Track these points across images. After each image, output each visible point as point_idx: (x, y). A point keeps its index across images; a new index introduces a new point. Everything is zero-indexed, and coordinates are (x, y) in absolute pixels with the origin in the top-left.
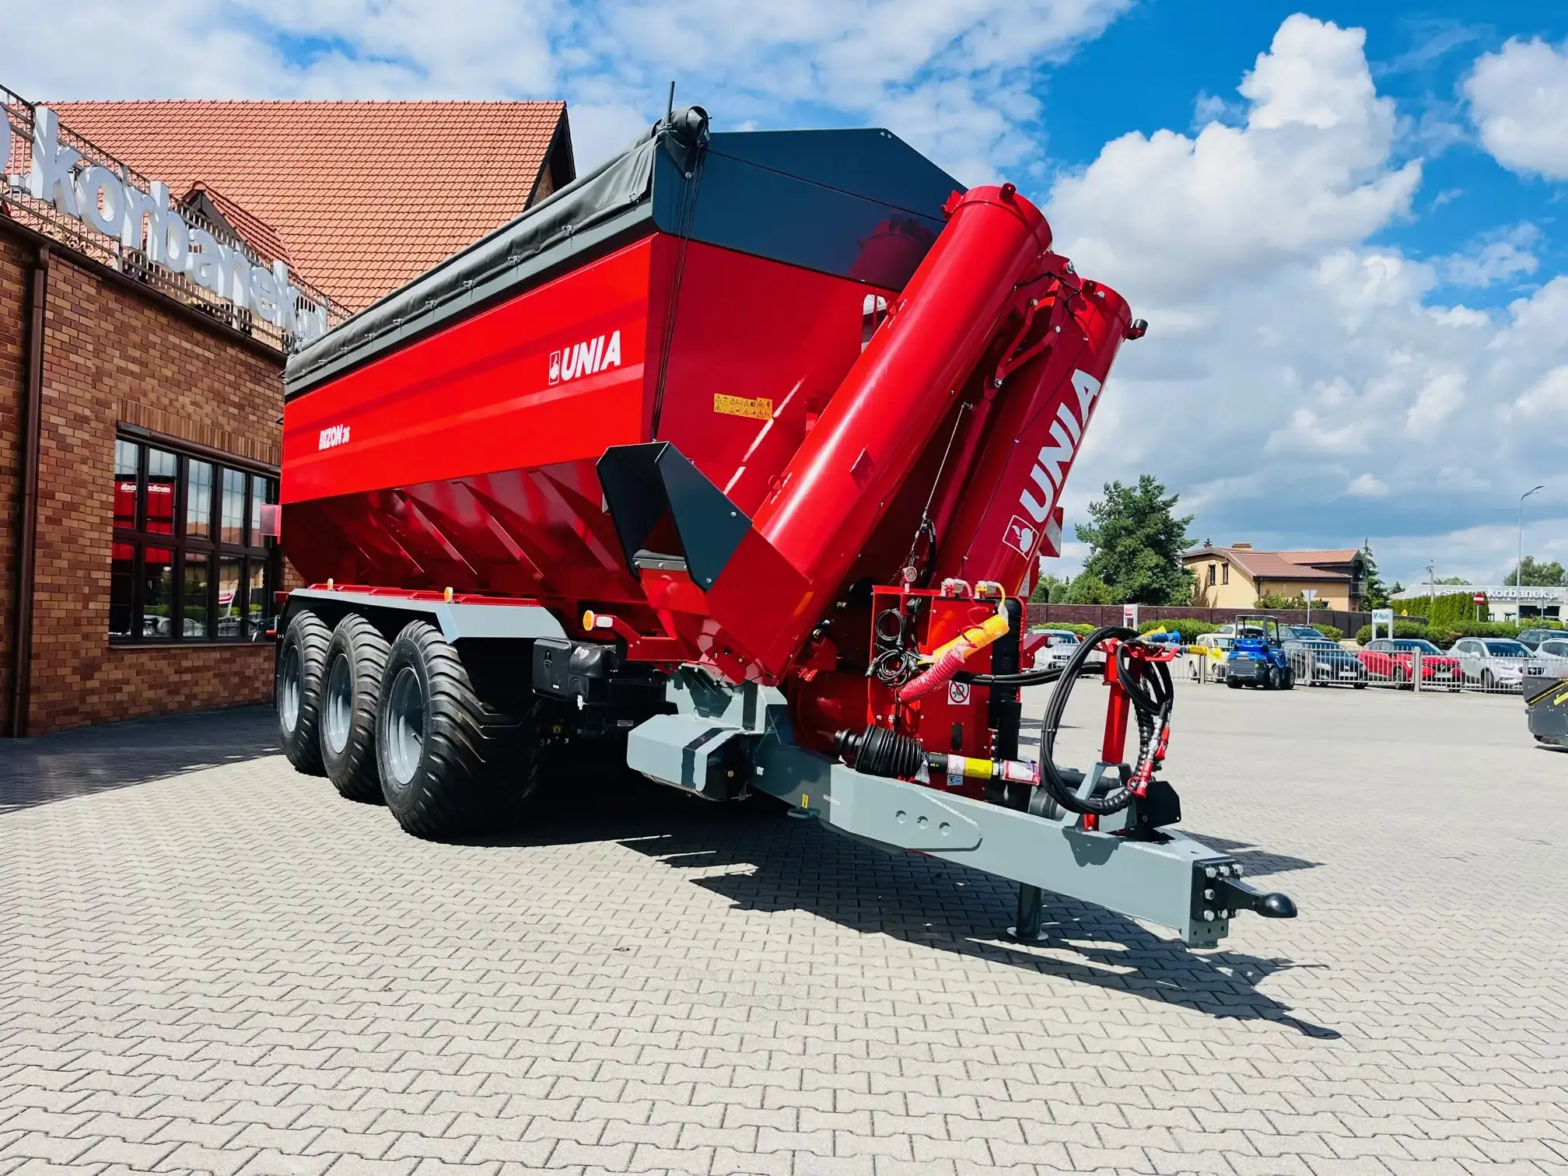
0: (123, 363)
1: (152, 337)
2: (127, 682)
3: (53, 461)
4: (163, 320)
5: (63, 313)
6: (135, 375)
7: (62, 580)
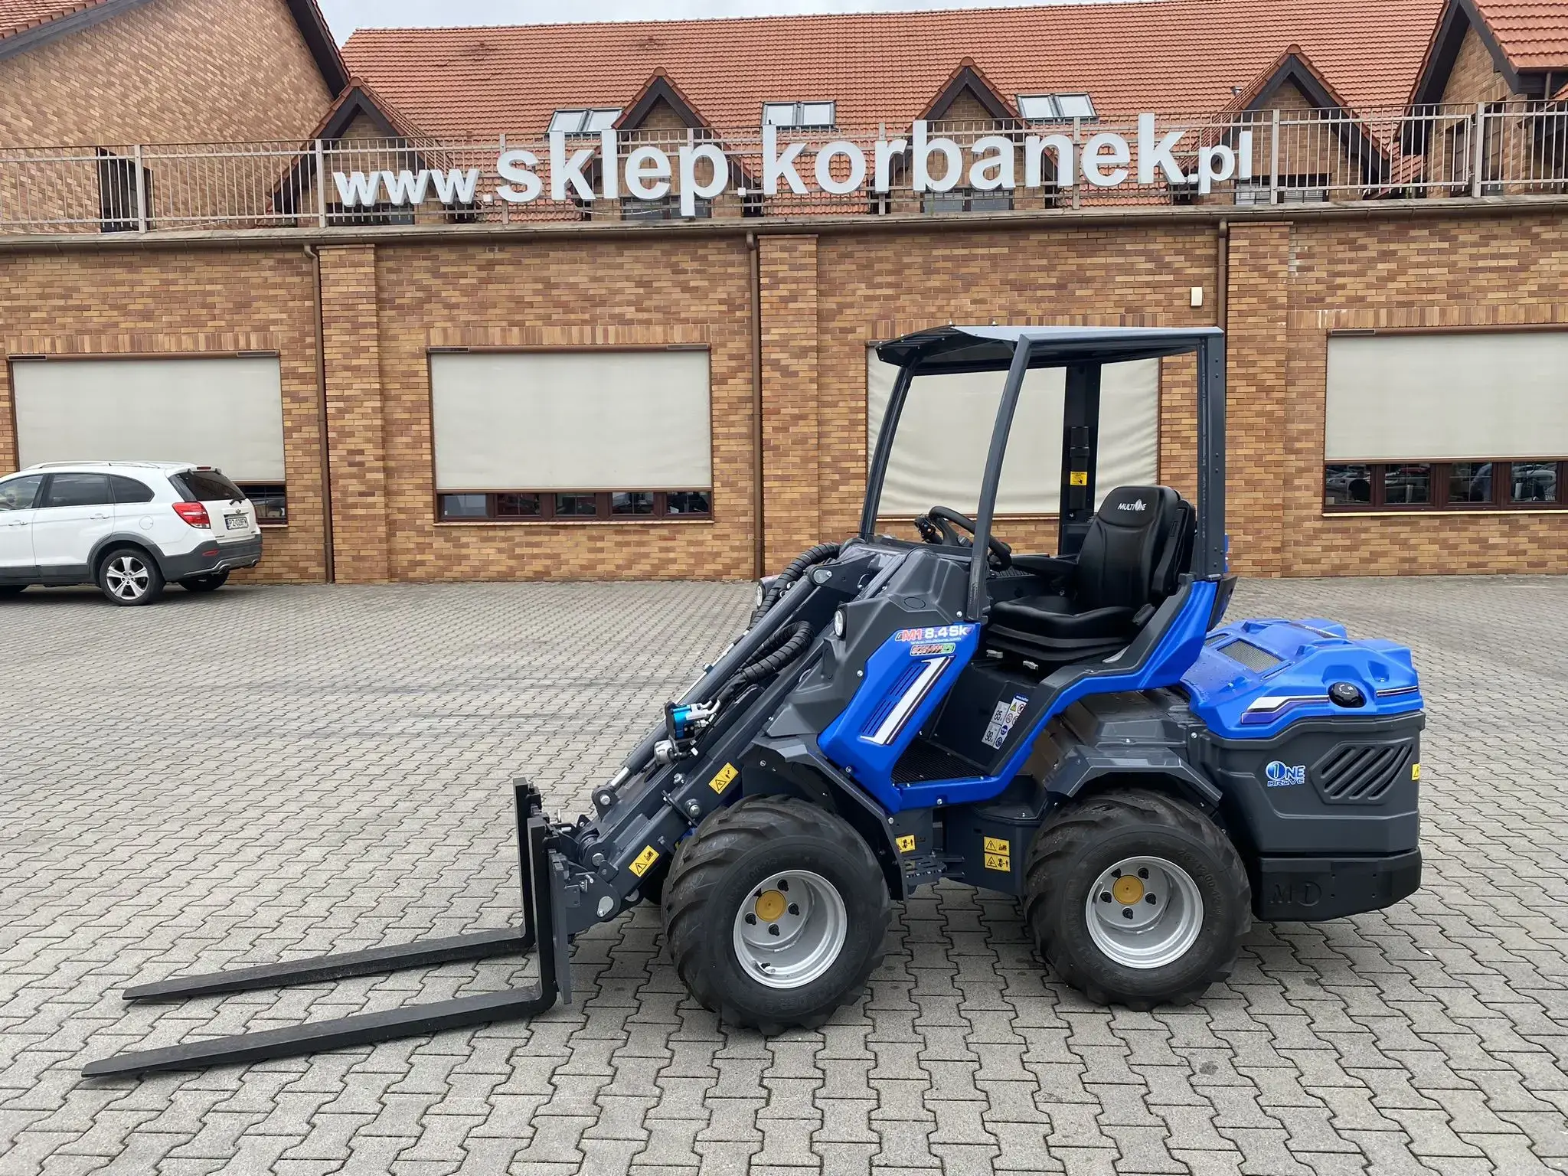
0: (870, 292)
1: (906, 260)
3: (778, 387)
4: (926, 239)
5: (780, 275)
6: (887, 298)
7: (795, 472)
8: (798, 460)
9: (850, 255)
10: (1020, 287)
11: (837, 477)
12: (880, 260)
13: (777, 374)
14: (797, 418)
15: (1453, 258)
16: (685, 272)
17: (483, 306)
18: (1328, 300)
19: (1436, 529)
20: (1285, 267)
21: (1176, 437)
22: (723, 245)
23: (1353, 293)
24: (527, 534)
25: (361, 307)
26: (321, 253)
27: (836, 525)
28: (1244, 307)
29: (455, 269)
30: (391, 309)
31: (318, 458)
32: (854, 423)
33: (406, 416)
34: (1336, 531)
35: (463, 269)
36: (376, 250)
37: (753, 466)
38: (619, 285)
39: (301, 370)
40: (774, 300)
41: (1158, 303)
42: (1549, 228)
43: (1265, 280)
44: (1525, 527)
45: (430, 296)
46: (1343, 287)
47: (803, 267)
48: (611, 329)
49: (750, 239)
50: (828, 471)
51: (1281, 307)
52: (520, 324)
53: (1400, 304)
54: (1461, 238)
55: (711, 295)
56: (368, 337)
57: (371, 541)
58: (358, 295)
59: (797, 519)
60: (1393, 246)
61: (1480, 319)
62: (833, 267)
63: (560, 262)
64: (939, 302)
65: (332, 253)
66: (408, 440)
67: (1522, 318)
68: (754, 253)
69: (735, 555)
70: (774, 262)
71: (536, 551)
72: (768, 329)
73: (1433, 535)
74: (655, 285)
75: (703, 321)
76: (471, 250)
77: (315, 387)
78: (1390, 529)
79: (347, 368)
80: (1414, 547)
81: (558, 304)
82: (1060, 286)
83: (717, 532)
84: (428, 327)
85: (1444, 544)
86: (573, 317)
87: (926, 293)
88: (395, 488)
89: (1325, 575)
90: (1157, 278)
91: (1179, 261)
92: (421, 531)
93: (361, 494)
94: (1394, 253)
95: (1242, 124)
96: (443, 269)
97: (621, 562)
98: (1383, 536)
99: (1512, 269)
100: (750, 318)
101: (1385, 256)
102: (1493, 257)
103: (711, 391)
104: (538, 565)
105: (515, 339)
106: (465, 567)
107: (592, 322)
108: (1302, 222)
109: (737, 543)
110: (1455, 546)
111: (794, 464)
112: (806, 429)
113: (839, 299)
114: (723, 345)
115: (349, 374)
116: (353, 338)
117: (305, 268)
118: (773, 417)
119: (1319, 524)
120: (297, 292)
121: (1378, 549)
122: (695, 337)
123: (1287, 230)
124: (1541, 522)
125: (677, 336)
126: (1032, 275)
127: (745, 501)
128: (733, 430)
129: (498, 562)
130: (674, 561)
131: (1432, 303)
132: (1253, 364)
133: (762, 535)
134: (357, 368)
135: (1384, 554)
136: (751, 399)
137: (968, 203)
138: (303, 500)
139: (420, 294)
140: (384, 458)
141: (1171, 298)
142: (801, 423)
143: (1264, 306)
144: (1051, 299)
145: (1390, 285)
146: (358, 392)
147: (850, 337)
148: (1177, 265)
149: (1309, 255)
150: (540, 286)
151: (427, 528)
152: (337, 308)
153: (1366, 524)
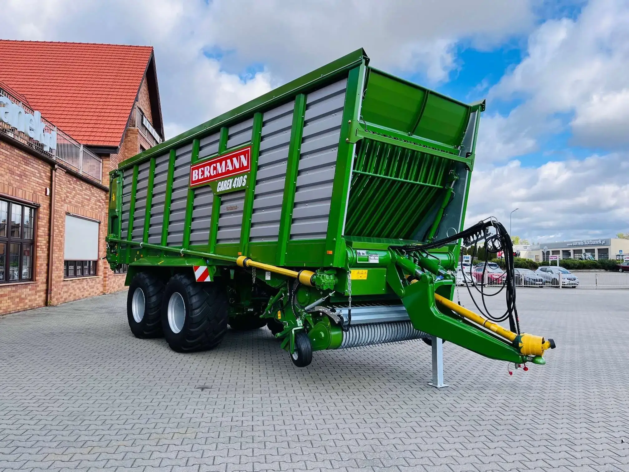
15: (82, 193)
18: (66, 201)
20: (63, 186)
23: (69, 200)
28: (57, 199)
34: (65, 285)
43: (60, 190)
51: (63, 201)
53: (76, 206)
54: (84, 188)
60: (76, 186)
61: (84, 214)
67: (89, 216)
73: (78, 286)
78: (74, 284)
80: (76, 291)
82: (20, 176)
85: (79, 289)
90: (40, 181)
91: (44, 175)
98: (72, 287)
99: (88, 200)
101: (74, 188)
119: (62, 283)
121: (71, 292)
126: (14, 168)
131: (79, 207)
132: (58, 221)
141: (42, 190)
143: (60, 200)
144: (18, 181)
145: (74, 199)
153: (70, 283)
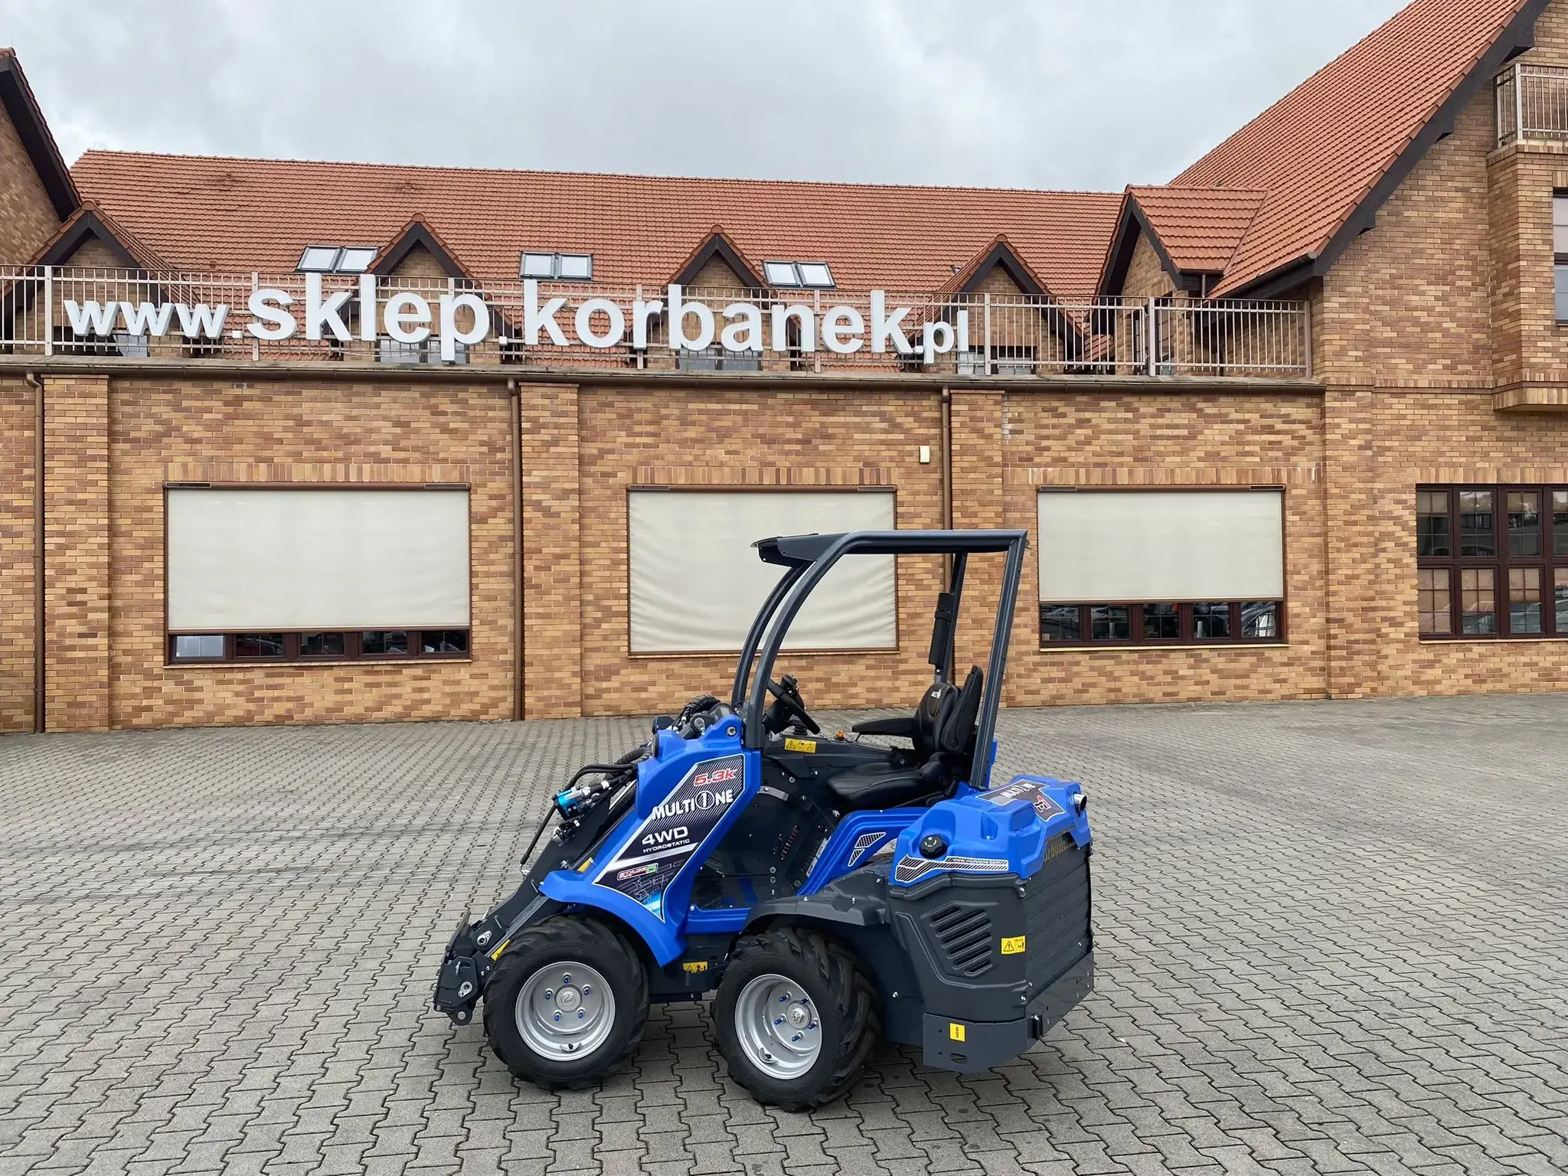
0: (630, 440)
1: (664, 411)
2: (654, 684)
3: (540, 526)
4: (681, 394)
5: (541, 420)
6: (646, 446)
7: (555, 610)
8: (560, 598)
9: (611, 405)
10: (769, 441)
11: (599, 615)
12: (639, 410)
13: (539, 514)
14: (558, 557)
15: (1137, 426)
16: (444, 413)
17: (228, 442)
18: (1037, 460)
19: (1136, 662)
20: (998, 430)
21: (911, 579)
22: (484, 390)
23: (1056, 455)
24: (268, 675)
25: (89, 439)
26: (46, 382)
27: (598, 662)
28: (966, 465)
29: (198, 404)
30: (125, 441)
31: (32, 597)
32: (616, 563)
33: (138, 553)
34: (1053, 664)
35: (207, 404)
36: (110, 381)
37: (513, 604)
38: (375, 424)
39: (15, 504)
40: (535, 443)
41: (892, 460)
42: (1210, 404)
43: (982, 441)
44: (1207, 661)
45: (170, 430)
46: (1048, 449)
47: (564, 414)
48: (366, 467)
49: (511, 385)
50: (589, 608)
51: (996, 465)
52: (269, 460)
53: (1097, 465)
54: (1143, 410)
55: (471, 437)
56: (98, 470)
57: (89, 686)
58: (85, 426)
59: (558, 657)
60: (1088, 415)
61: (1161, 479)
62: (593, 415)
63: (314, 400)
64: (696, 451)
65: (58, 382)
66: (139, 578)
67: (1193, 480)
68: (515, 399)
69: (493, 694)
70: (534, 408)
71: (276, 693)
72: (530, 471)
73: (1133, 667)
74: (413, 425)
75: (464, 462)
76: (217, 385)
77: (31, 521)
78: (1098, 663)
79: (70, 503)
80: (1118, 679)
81: (309, 442)
82: (805, 441)
83: (475, 671)
84: (166, 462)
85: (1143, 676)
86: (325, 454)
87: (683, 443)
88: (120, 628)
89: (1045, 704)
90: (891, 437)
91: (908, 422)
92: (149, 675)
93: (81, 635)
94: (1089, 420)
95: (958, 304)
96: (185, 404)
97: (370, 704)
98: (1092, 669)
99: (1184, 438)
100: (511, 461)
101: (1082, 423)
102: (1169, 427)
103: (470, 530)
104: (280, 709)
105: (262, 474)
106: (198, 712)
107: (346, 460)
108: (1013, 390)
109: (496, 682)
110: (1152, 678)
111: (557, 604)
112: (567, 568)
113: (601, 445)
114: (485, 486)
115: (73, 508)
116: (78, 471)
117: (26, 396)
118: (534, 556)
119: (1037, 658)
120: (16, 420)
121: (1088, 680)
122: (454, 477)
123: (999, 398)
124: (1219, 655)
125: (436, 476)
126: (780, 430)
127: (506, 639)
128: (493, 569)
129: (235, 706)
130: (428, 702)
131: (1121, 465)
132: (975, 515)
133: (522, 673)
134: (84, 502)
135: (1094, 685)
136: (513, 538)
137: (720, 362)
138: (10, 642)
139: (159, 428)
140: (110, 597)
141: (903, 454)
142: (562, 561)
143: (983, 464)
144: (797, 453)
145: (1087, 448)
146: (84, 528)
147: (611, 481)
148: (907, 426)
149: (1020, 420)
150: (291, 423)
151: (156, 671)
152: (62, 439)
153: (1079, 657)
